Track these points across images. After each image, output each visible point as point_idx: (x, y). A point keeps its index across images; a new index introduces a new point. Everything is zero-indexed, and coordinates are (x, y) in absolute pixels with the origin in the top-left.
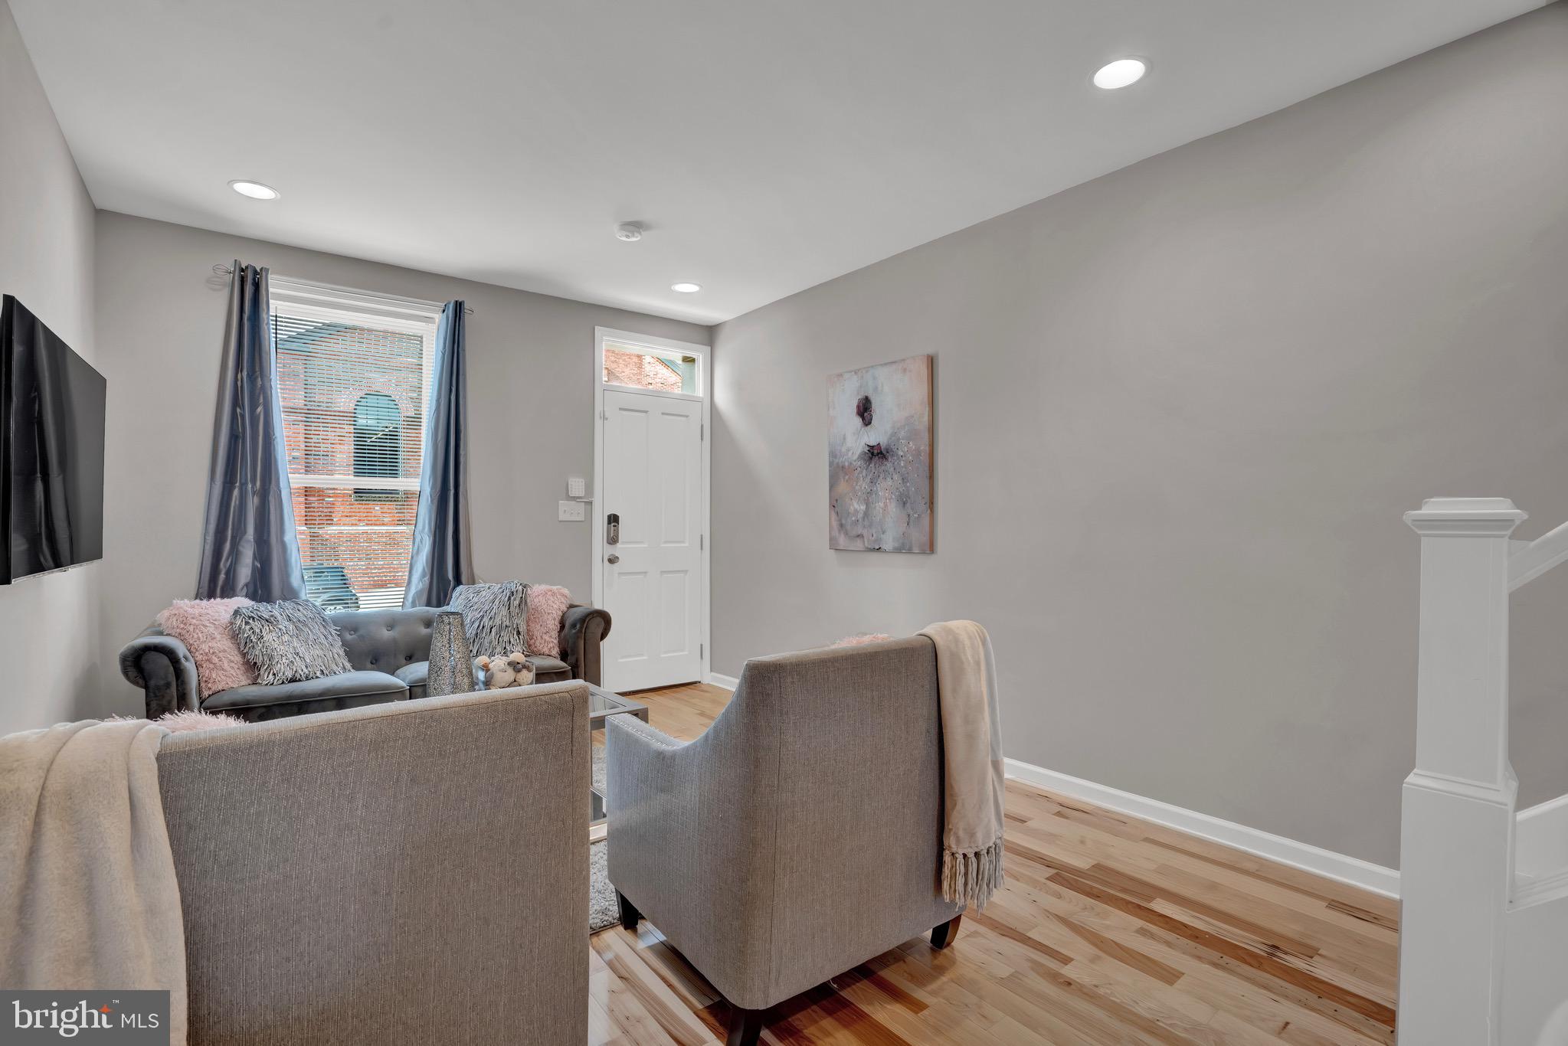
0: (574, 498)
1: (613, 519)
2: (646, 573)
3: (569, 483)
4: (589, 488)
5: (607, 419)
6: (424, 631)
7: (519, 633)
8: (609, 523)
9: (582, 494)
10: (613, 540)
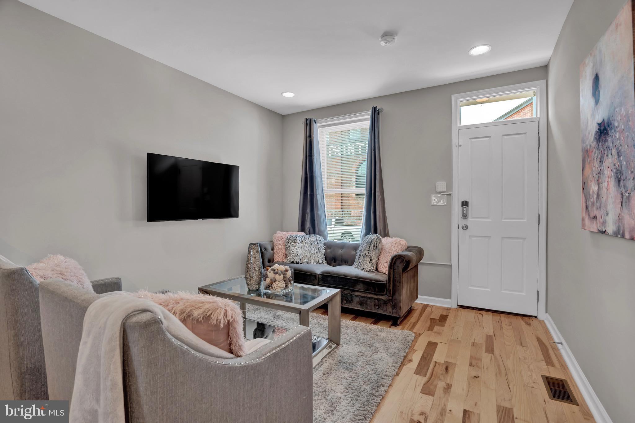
0: (440, 193)
1: (465, 204)
2: (490, 237)
3: (437, 185)
4: (449, 186)
5: (461, 146)
6: (353, 252)
7: (371, 260)
8: (463, 205)
9: (444, 190)
10: (465, 216)
